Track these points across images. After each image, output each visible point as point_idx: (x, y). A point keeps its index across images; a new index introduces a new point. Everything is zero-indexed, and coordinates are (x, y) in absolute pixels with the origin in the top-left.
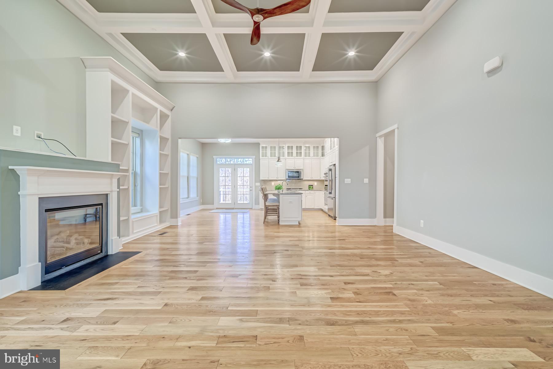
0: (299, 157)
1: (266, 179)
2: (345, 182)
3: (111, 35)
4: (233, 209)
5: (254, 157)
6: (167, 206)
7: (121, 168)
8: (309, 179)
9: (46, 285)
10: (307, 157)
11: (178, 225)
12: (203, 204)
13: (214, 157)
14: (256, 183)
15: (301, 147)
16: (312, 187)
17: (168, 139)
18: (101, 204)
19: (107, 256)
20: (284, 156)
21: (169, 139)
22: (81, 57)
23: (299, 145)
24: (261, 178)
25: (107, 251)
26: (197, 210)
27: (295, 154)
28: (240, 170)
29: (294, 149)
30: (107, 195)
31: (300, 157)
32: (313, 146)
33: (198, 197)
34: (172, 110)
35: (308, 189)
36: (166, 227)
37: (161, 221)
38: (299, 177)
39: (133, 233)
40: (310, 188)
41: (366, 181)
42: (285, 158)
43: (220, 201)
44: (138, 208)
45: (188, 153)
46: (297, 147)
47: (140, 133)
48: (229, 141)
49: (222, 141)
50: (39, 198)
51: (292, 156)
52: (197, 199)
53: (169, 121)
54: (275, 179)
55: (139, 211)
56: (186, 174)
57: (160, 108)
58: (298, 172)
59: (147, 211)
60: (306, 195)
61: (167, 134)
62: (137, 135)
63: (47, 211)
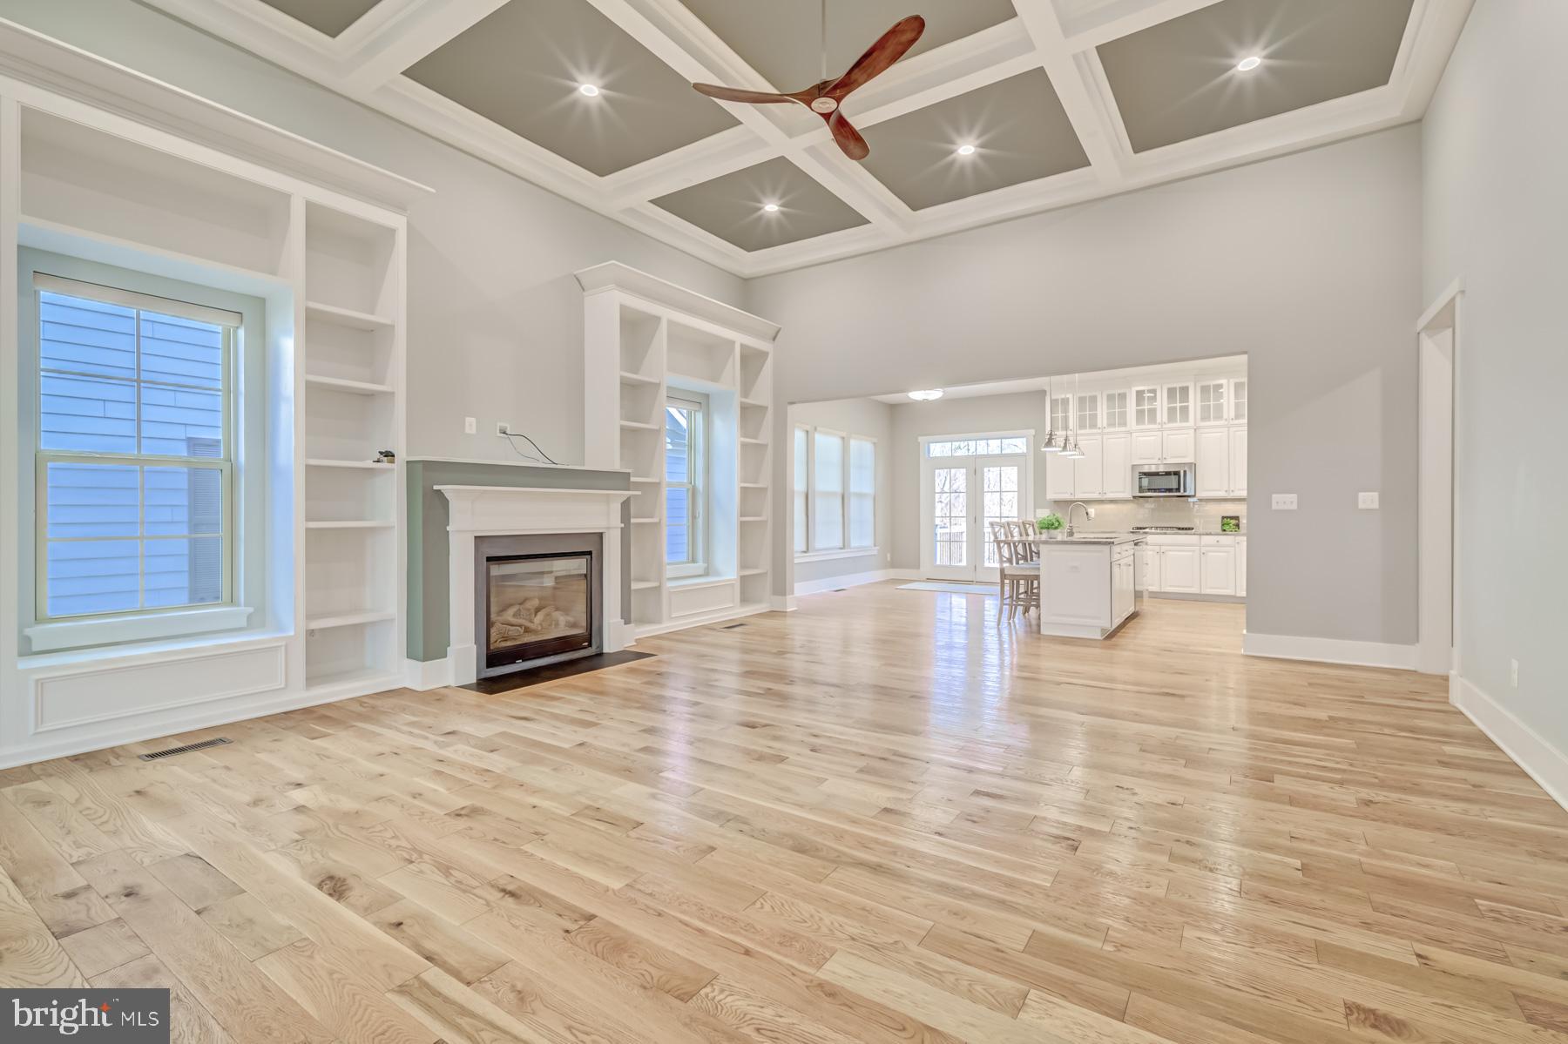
0: (1178, 424)
1: (1067, 497)
2: (1274, 507)
3: (631, 211)
4: (970, 582)
5: (1032, 432)
6: (765, 566)
7: (632, 479)
8: (1222, 494)
9: (489, 685)
10: (1212, 423)
11: (786, 612)
12: (894, 564)
13: (921, 439)
14: (1037, 510)
15: (1185, 390)
16: (1233, 522)
17: (763, 409)
18: (590, 553)
19: (600, 655)
20: (1125, 424)
21: (767, 408)
22: (575, 273)
23: (1178, 385)
24: (1051, 495)
25: (601, 646)
26: (872, 581)
27: (1162, 415)
28: (991, 474)
29: (1162, 396)
30: (601, 535)
31: (1184, 424)
32: (1232, 381)
33: (877, 548)
34: (774, 339)
35: (1219, 531)
36: (760, 614)
37: (745, 599)
38: (1178, 490)
39: (671, 619)
40: (1226, 527)
41: (1369, 500)
42: (1128, 429)
43: (936, 560)
44: (700, 566)
45: (844, 434)
46: (1171, 392)
47: (703, 402)
48: (935, 394)
49: (917, 395)
50: (476, 537)
51: (1153, 419)
52: (875, 553)
53: (768, 366)
54: (1095, 496)
55: (701, 572)
56: (836, 487)
57: (739, 338)
58: (1177, 473)
59: (717, 574)
60: (1203, 550)
61: (763, 394)
62: (696, 407)
63: (489, 559)
